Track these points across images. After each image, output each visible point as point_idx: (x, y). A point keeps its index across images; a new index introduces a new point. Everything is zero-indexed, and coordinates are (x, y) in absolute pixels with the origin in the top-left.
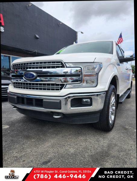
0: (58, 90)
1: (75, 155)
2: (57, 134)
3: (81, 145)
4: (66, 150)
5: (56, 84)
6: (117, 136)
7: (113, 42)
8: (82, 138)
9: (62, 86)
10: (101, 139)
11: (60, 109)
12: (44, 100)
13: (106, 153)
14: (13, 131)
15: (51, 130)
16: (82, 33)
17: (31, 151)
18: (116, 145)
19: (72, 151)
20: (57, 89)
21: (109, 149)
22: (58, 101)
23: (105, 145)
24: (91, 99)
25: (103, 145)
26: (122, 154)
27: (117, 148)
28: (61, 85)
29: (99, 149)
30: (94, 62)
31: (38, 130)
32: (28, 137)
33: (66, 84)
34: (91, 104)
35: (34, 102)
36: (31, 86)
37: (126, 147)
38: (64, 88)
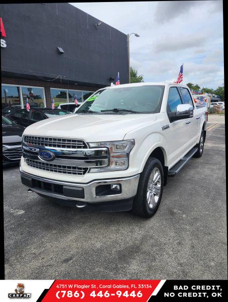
0: (81, 174)
1: (101, 250)
2: (84, 223)
3: (110, 238)
4: (92, 244)
5: (78, 167)
6: (158, 225)
7: (165, 86)
8: (113, 228)
9: (85, 171)
10: (137, 229)
11: (84, 198)
12: (64, 187)
13: (138, 247)
14: (30, 218)
15: (78, 217)
16: (137, 35)
17: (52, 246)
18: (152, 237)
19: (98, 245)
20: (79, 174)
21: (141, 243)
22: (80, 189)
23: (139, 237)
24: (120, 185)
25: (136, 238)
26: (154, 249)
27: (152, 241)
28: (84, 169)
29: (131, 243)
30: (123, 140)
31: (61, 216)
32: (48, 228)
33: (90, 168)
34: (120, 191)
35: (53, 188)
37: (162, 240)
38: (88, 172)
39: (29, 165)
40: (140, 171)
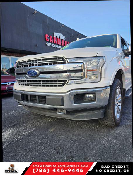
5: (58, 80)
9: (65, 82)
11: (63, 105)
12: (47, 97)
20: (59, 86)
24: (95, 94)
30: (96, 56)
33: (69, 80)
34: (94, 100)
36: (37, 83)
38: (67, 84)
39: (19, 84)
40: (111, 84)
